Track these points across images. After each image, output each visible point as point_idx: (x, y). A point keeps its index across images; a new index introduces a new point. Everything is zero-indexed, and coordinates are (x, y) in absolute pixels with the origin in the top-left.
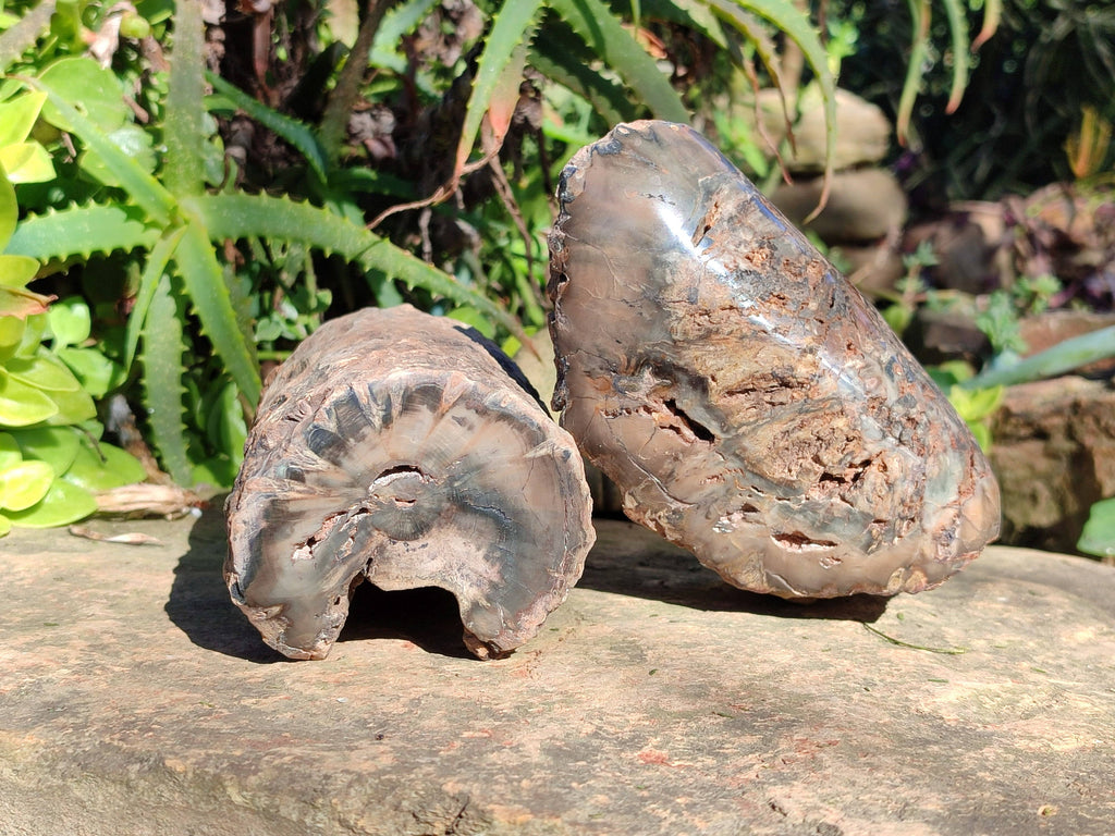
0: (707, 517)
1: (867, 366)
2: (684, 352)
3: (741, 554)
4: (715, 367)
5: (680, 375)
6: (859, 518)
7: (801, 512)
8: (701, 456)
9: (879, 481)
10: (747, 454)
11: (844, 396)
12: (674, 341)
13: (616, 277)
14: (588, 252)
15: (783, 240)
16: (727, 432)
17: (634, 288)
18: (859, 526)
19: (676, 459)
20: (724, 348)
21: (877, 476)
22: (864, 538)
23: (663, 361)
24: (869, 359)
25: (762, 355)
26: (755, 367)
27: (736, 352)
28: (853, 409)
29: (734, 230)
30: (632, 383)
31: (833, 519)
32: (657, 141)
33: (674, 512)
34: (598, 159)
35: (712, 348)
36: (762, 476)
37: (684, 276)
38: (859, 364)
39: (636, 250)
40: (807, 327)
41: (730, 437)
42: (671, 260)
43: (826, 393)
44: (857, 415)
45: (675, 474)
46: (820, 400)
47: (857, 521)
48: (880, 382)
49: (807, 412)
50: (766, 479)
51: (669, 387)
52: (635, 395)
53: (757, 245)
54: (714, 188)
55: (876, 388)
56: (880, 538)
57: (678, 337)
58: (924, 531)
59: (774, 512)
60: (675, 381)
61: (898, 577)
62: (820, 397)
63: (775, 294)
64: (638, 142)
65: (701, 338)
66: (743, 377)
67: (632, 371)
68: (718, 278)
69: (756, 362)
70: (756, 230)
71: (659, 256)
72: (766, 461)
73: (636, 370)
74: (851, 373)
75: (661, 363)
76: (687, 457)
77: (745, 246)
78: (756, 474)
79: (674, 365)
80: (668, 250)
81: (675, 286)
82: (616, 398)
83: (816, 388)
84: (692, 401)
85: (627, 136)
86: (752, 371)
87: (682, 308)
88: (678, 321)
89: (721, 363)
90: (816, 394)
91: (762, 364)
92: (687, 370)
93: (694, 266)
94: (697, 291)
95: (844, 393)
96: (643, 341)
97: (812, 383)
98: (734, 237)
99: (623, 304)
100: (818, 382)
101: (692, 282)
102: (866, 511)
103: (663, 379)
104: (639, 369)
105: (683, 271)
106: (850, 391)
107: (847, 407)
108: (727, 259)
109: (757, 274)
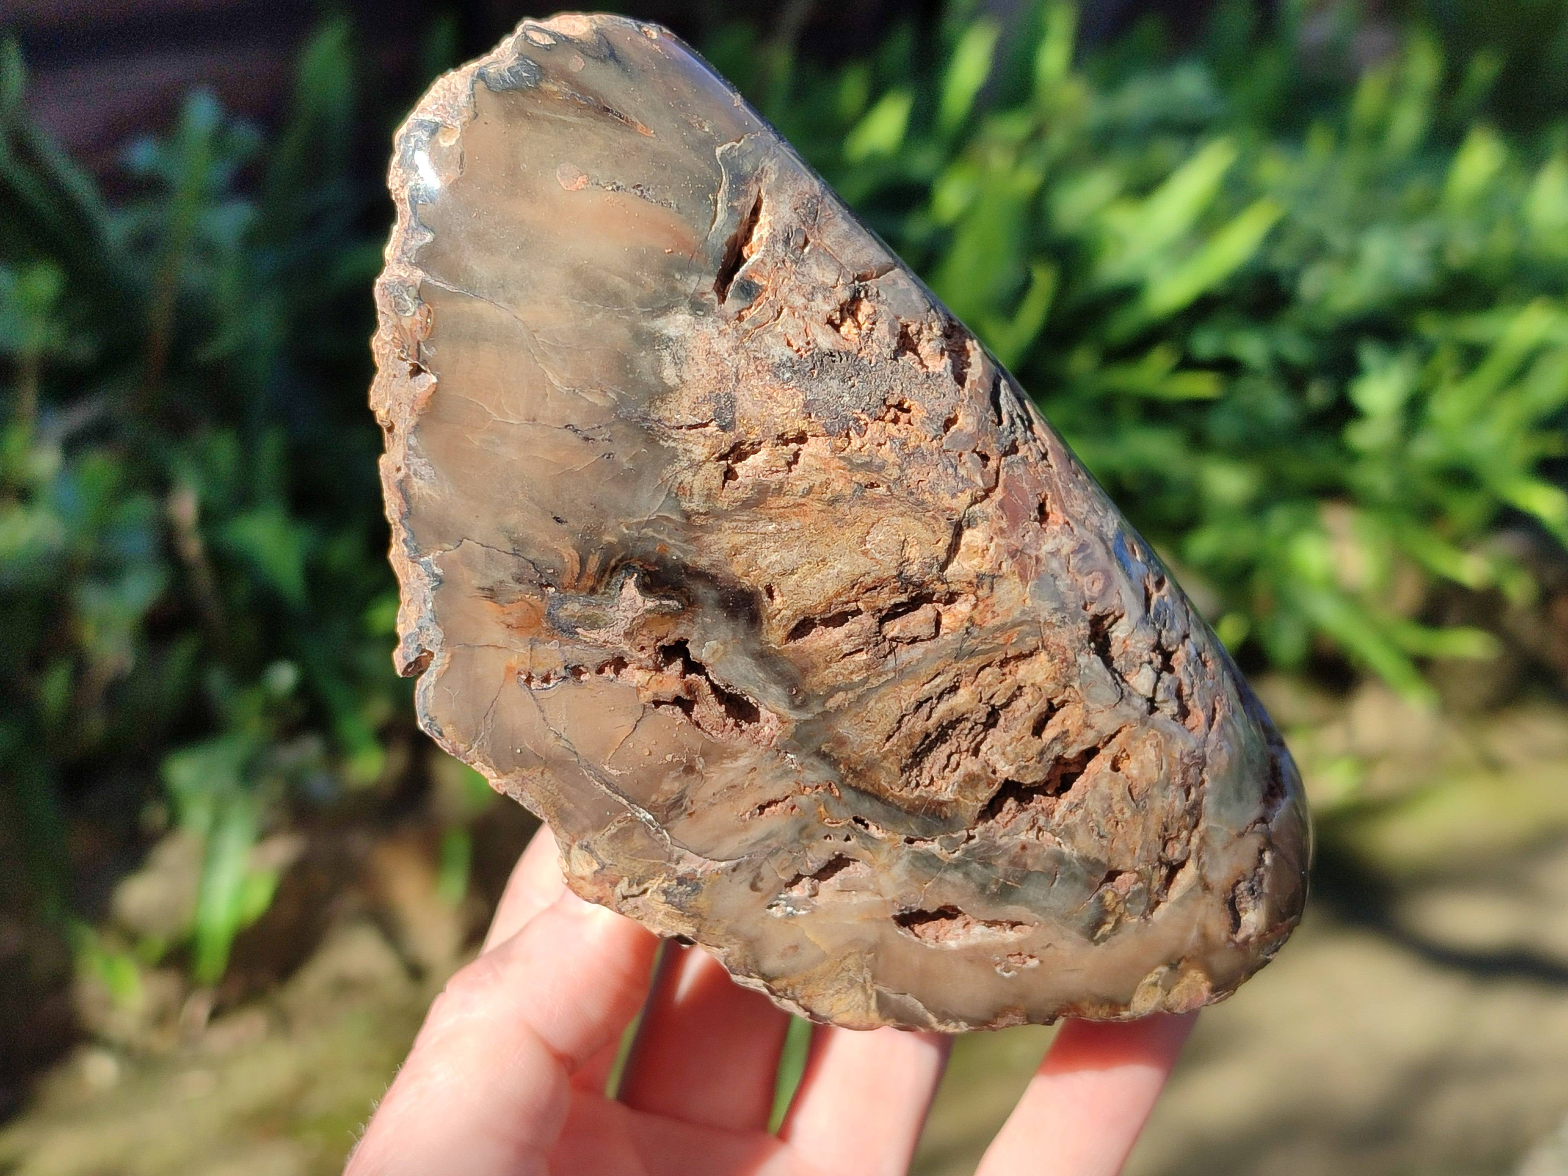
0: (754, 887)
1: (1083, 547)
2: (708, 539)
3: (824, 957)
4: (778, 568)
5: (700, 589)
6: (1079, 869)
7: (957, 865)
8: (743, 762)
9: (1117, 791)
10: (845, 752)
11: (1044, 615)
12: (687, 515)
13: (549, 374)
14: (479, 316)
16: (803, 705)
17: (592, 398)
18: (1079, 887)
19: (690, 769)
20: (795, 525)
22: (1089, 911)
23: (661, 561)
24: (1084, 534)
25: (877, 536)
26: (862, 564)
27: (822, 532)
28: (1065, 642)
29: (797, 262)
30: (590, 611)
31: (1026, 876)
32: (617, 61)
33: (681, 881)
34: (489, 102)
35: (771, 528)
36: (877, 796)
37: (704, 369)
38: (1066, 544)
39: (592, 312)
40: (962, 472)
41: (809, 716)
42: (672, 331)
43: (1009, 610)
44: (1070, 654)
45: (686, 802)
46: (998, 628)
47: (1074, 877)
48: (1109, 580)
49: (972, 653)
50: (885, 802)
51: (675, 615)
52: (601, 635)
53: (847, 294)
54: (748, 168)
55: (1103, 593)
56: (1121, 908)
57: (695, 504)
59: (898, 869)
60: (690, 603)
61: (1155, 984)
62: (997, 621)
63: (893, 400)
64: (576, 64)
65: (746, 505)
66: (837, 586)
67: (590, 583)
68: (776, 370)
69: (865, 553)
70: (843, 261)
71: (645, 324)
72: (885, 764)
73: (599, 581)
74: (1055, 564)
75: (656, 564)
76: (714, 763)
77: (824, 297)
78: (864, 793)
79: (686, 567)
80: (666, 310)
81: (685, 391)
82: (553, 646)
83: (988, 602)
84: (725, 643)
85: (548, 48)
86: (857, 572)
87: (702, 440)
88: (693, 470)
89: (790, 557)
90: (989, 615)
91: (877, 556)
92: (715, 577)
93: (723, 346)
94: (732, 400)
95: (1045, 609)
96: (616, 517)
97: (980, 593)
98: (800, 277)
99: (569, 435)
100: (992, 589)
101: (720, 381)
102: (1094, 854)
103: (660, 598)
104: (607, 577)
105: (700, 357)
106: (1055, 605)
107: (1051, 639)
108: (791, 326)
109: (853, 359)
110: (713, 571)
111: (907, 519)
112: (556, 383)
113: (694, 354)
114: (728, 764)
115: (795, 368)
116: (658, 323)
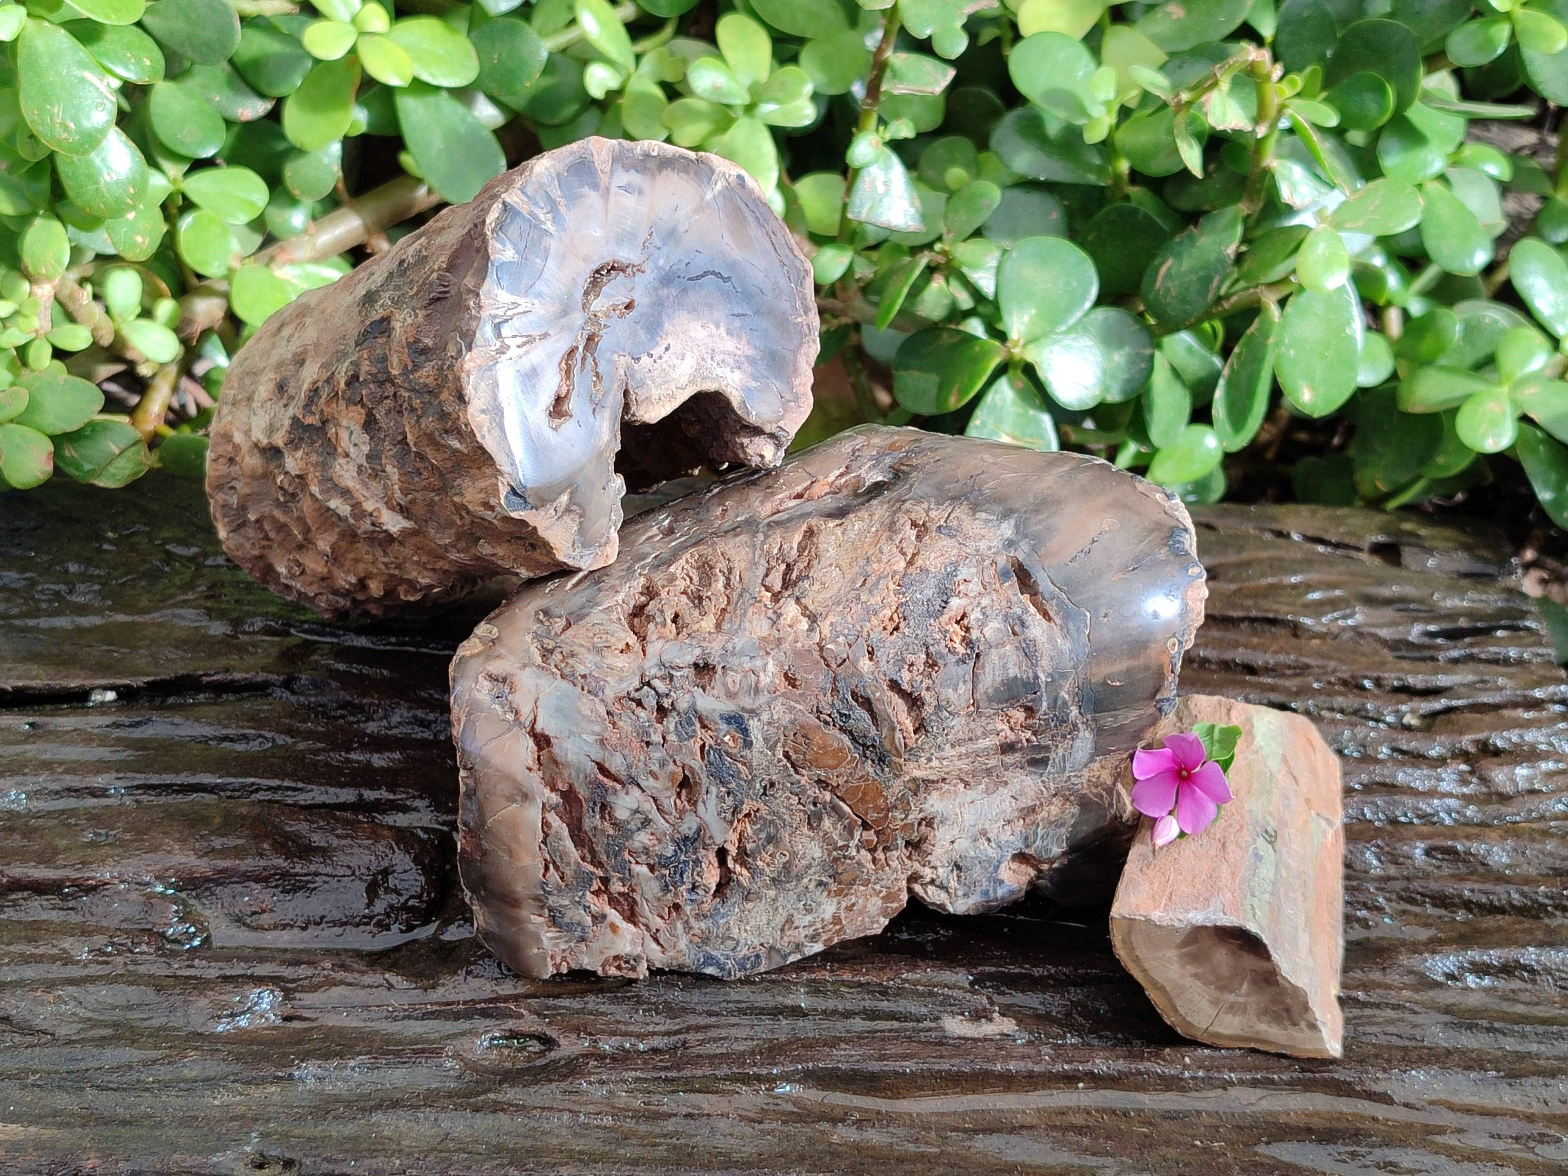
0: (684, 510)
1: (757, 691)
2: (885, 506)
4: (850, 529)
5: (862, 500)
6: (585, 611)
7: (630, 567)
9: (613, 640)
10: (730, 536)
11: (736, 640)
12: (904, 501)
13: (1015, 475)
15: (965, 681)
16: (769, 524)
17: (991, 484)
18: (574, 610)
19: (770, 487)
20: (867, 540)
21: (621, 640)
22: (558, 611)
23: (888, 490)
24: (762, 699)
25: (836, 573)
26: (825, 562)
27: (855, 550)
28: (714, 644)
29: (1006, 617)
30: (881, 465)
31: (600, 589)
34: (1168, 522)
35: (873, 530)
36: (696, 543)
37: (976, 531)
38: (765, 680)
39: (1036, 498)
40: (841, 639)
41: (761, 526)
42: (1004, 525)
43: (751, 623)
44: (705, 644)
45: (753, 486)
46: (745, 613)
47: (582, 607)
48: (730, 696)
49: (740, 598)
50: (689, 547)
51: (854, 491)
52: (865, 468)
53: (974, 637)
54: (1071, 626)
55: (725, 685)
56: (546, 624)
57: (908, 505)
58: (525, 666)
60: (856, 496)
61: (490, 633)
62: (750, 614)
63: (902, 625)
65: (893, 523)
66: (822, 549)
67: (896, 467)
68: (956, 566)
69: (830, 565)
70: (993, 650)
71: (1016, 516)
72: (710, 549)
73: (894, 469)
74: (759, 663)
75: (887, 488)
77: (979, 620)
79: (877, 497)
80: (1017, 527)
81: (969, 519)
82: (874, 454)
83: (764, 613)
84: (827, 505)
85: (1189, 568)
86: (823, 559)
87: (940, 517)
89: (852, 535)
90: (755, 612)
91: (825, 570)
92: (863, 505)
93: (983, 545)
94: (952, 537)
95: (739, 642)
96: (923, 478)
97: (770, 612)
98: (998, 612)
99: (978, 472)
100: (769, 619)
101: (965, 536)
102: (587, 619)
103: (868, 487)
105: (983, 532)
106: (737, 649)
107: (719, 638)
108: (974, 587)
109: (937, 614)
110: (867, 505)
111: (835, 592)
113: (987, 531)
115: (951, 575)
116: (1012, 522)
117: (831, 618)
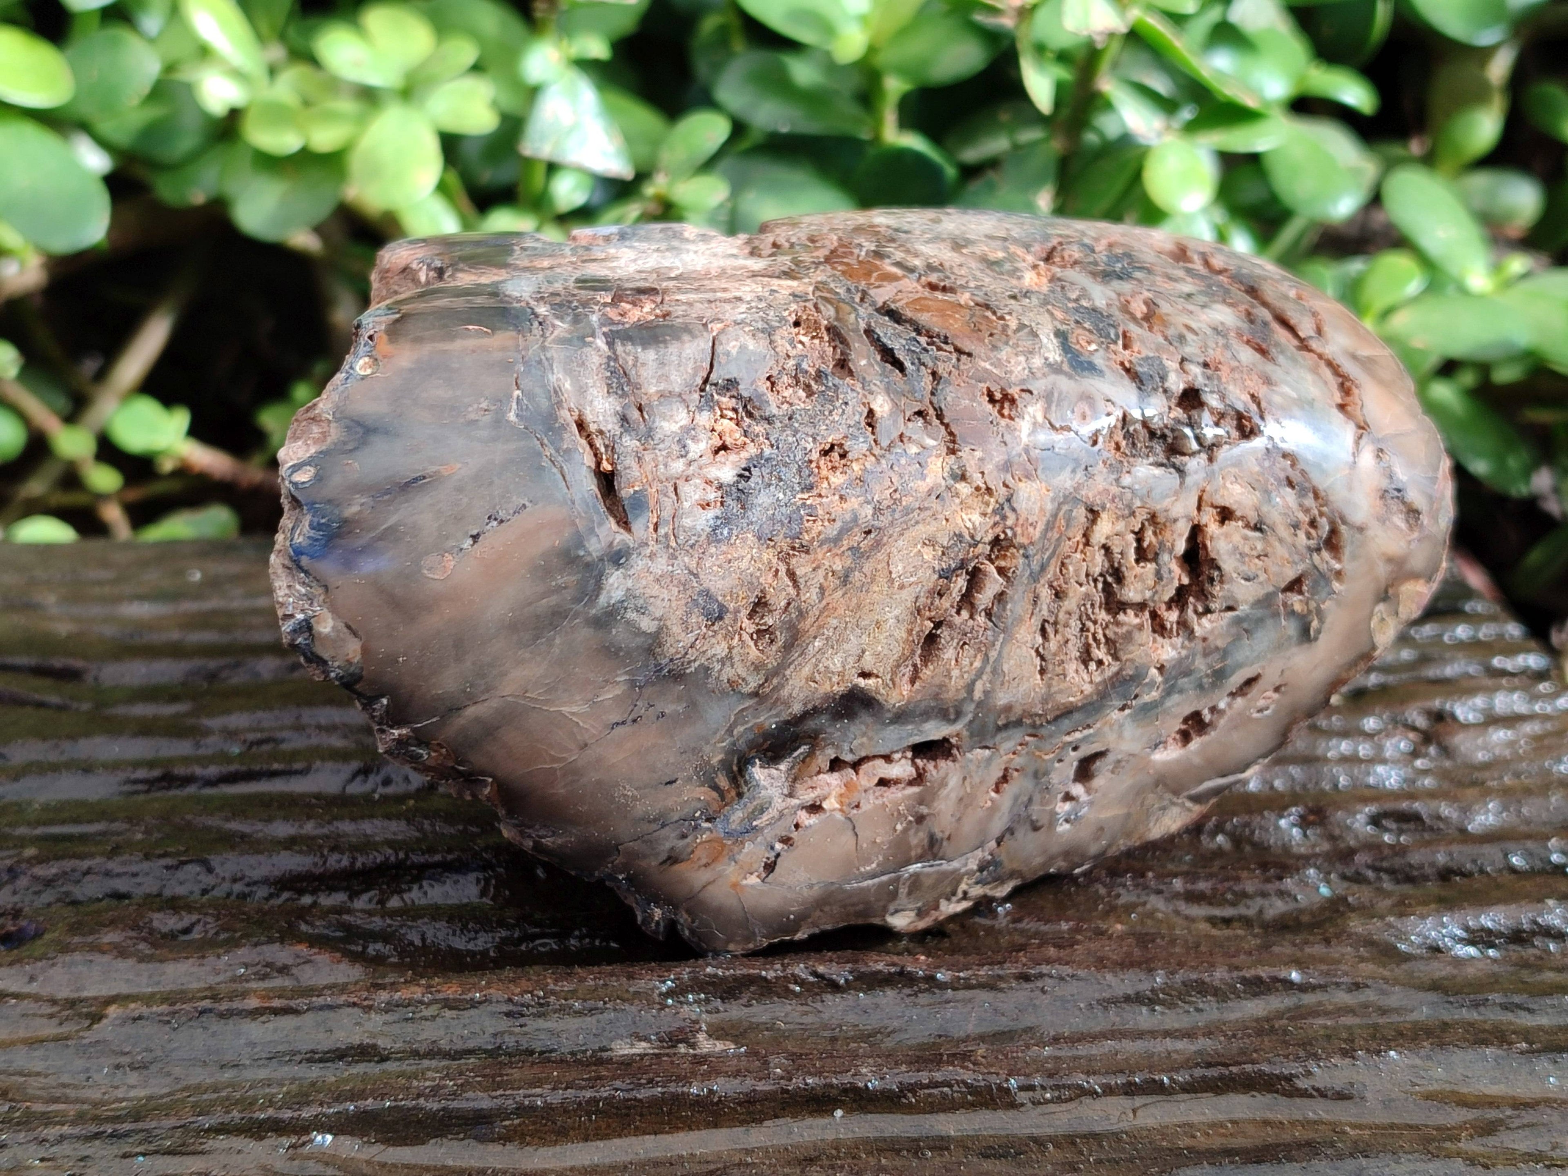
0: (1036, 829)
1: (1048, 399)
2: (785, 693)
3: (1128, 815)
4: (851, 660)
5: (811, 724)
6: (1259, 613)
7: (1168, 692)
8: (953, 782)
9: (1237, 538)
10: (1018, 711)
11: (1069, 484)
12: (755, 694)
13: (565, 709)
14: (477, 720)
15: (728, 354)
16: (959, 714)
17: (609, 694)
18: (1270, 622)
19: (920, 819)
20: (835, 622)
21: (1227, 536)
22: (1291, 628)
23: (767, 735)
24: (1039, 385)
25: (898, 568)
26: (907, 596)
27: (859, 606)
28: (1101, 486)
29: (649, 435)
30: (750, 807)
31: (1225, 653)
32: (375, 431)
33: (981, 869)
35: (819, 643)
36: (1068, 711)
37: (665, 594)
38: (1036, 410)
39: (550, 643)
40: (913, 449)
41: (970, 716)
42: (617, 595)
43: (1042, 509)
44: (1115, 490)
45: (939, 835)
46: (1046, 530)
47: (1260, 621)
48: (1089, 399)
49: (1043, 568)
50: (1076, 708)
51: (811, 754)
52: (772, 813)
53: (704, 412)
54: (544, 404)
56: (1313, 605)
57: (753, 682)
58: (1363, 529)
59: (1130, 730)
60: (814, 738)
61: (1383, 620)
62: (1040, 527)
64: (352, 467)
65: (787, 647)
66: (904, 627)
67: (733, 793)
68: (714, 538)
69: (902, 587)
70: (677, 390)
71: (594, 611)
72: (1053, 690)
73: (738, 786)
74: (1042, 439)
75: (765, 741)
76: (933, 801)
77: (693, 438)
78: (1056, 718)
79: (787, 722)
80: (599, 587)
81: (668, 623)
82: (748, 847)
83: (1021, 522)
84: (864, 734)
85: (319, 478)
86: (909, 604)
87: (713, 640)
88: (728, 664)
89: (852, 647)
90: (1031, 529)
91: (912, 579)
92: (815, 708)
93: (661, 565)
94: (707, 594)
95: (1066, 480)
96: (707, 743)
97: (1009, 522)
98: (661, 446)
99: (619, 730)
100: (1014, 510)
101: (685, 590)
102: (1260, 593)
103: (790, 754)
104: (741, 781)
105: (655, 590)
106: (1069, 469)
107: (1090, 495)
108: (692, 493)
109: (758, 460)
110: (810, 706)
111: (907, 534)
112: (575, 709)
113: (648, 592)
114: (944, 792)
115: (726, 520)
116: (602, 600)
117: (923, 486)
